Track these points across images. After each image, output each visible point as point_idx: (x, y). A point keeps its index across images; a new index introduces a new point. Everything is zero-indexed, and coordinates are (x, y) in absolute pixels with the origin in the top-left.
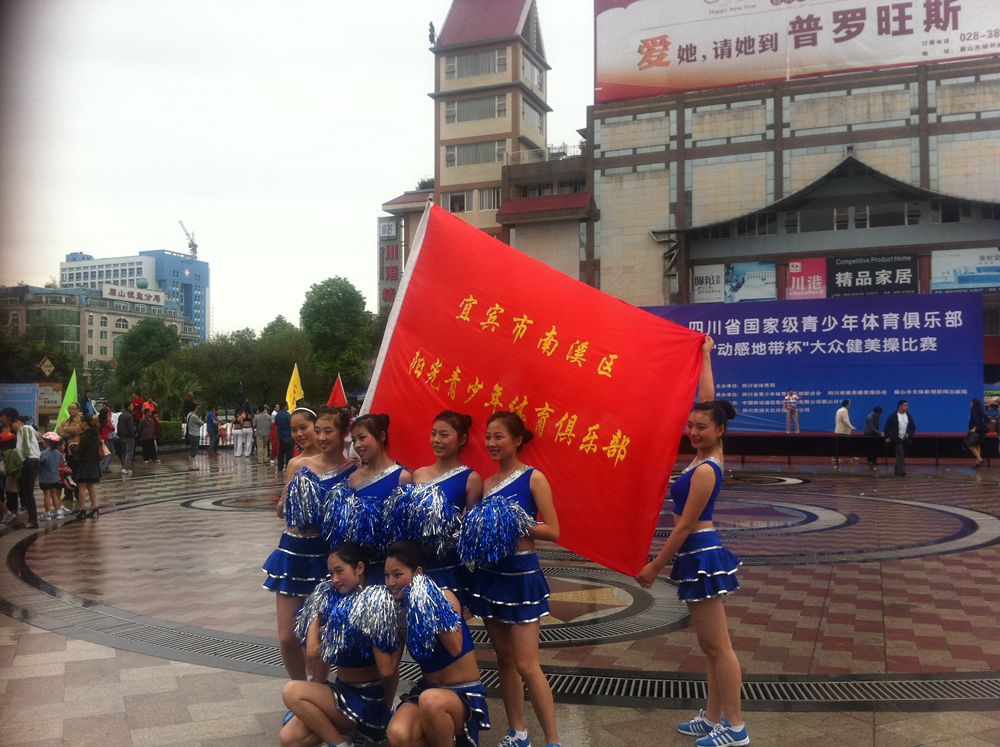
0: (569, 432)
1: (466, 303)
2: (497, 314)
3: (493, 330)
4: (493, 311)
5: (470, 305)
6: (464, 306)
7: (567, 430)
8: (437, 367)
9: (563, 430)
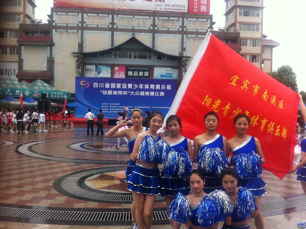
0: (272, 129)
1: (234, 78)
2: (247, 84)
3: (246, 90)
4: (245, 82)
5: (236, 79)
6: (233, 79)
7: (271, 128)
8: (218, 102)
9: (270, 128)
